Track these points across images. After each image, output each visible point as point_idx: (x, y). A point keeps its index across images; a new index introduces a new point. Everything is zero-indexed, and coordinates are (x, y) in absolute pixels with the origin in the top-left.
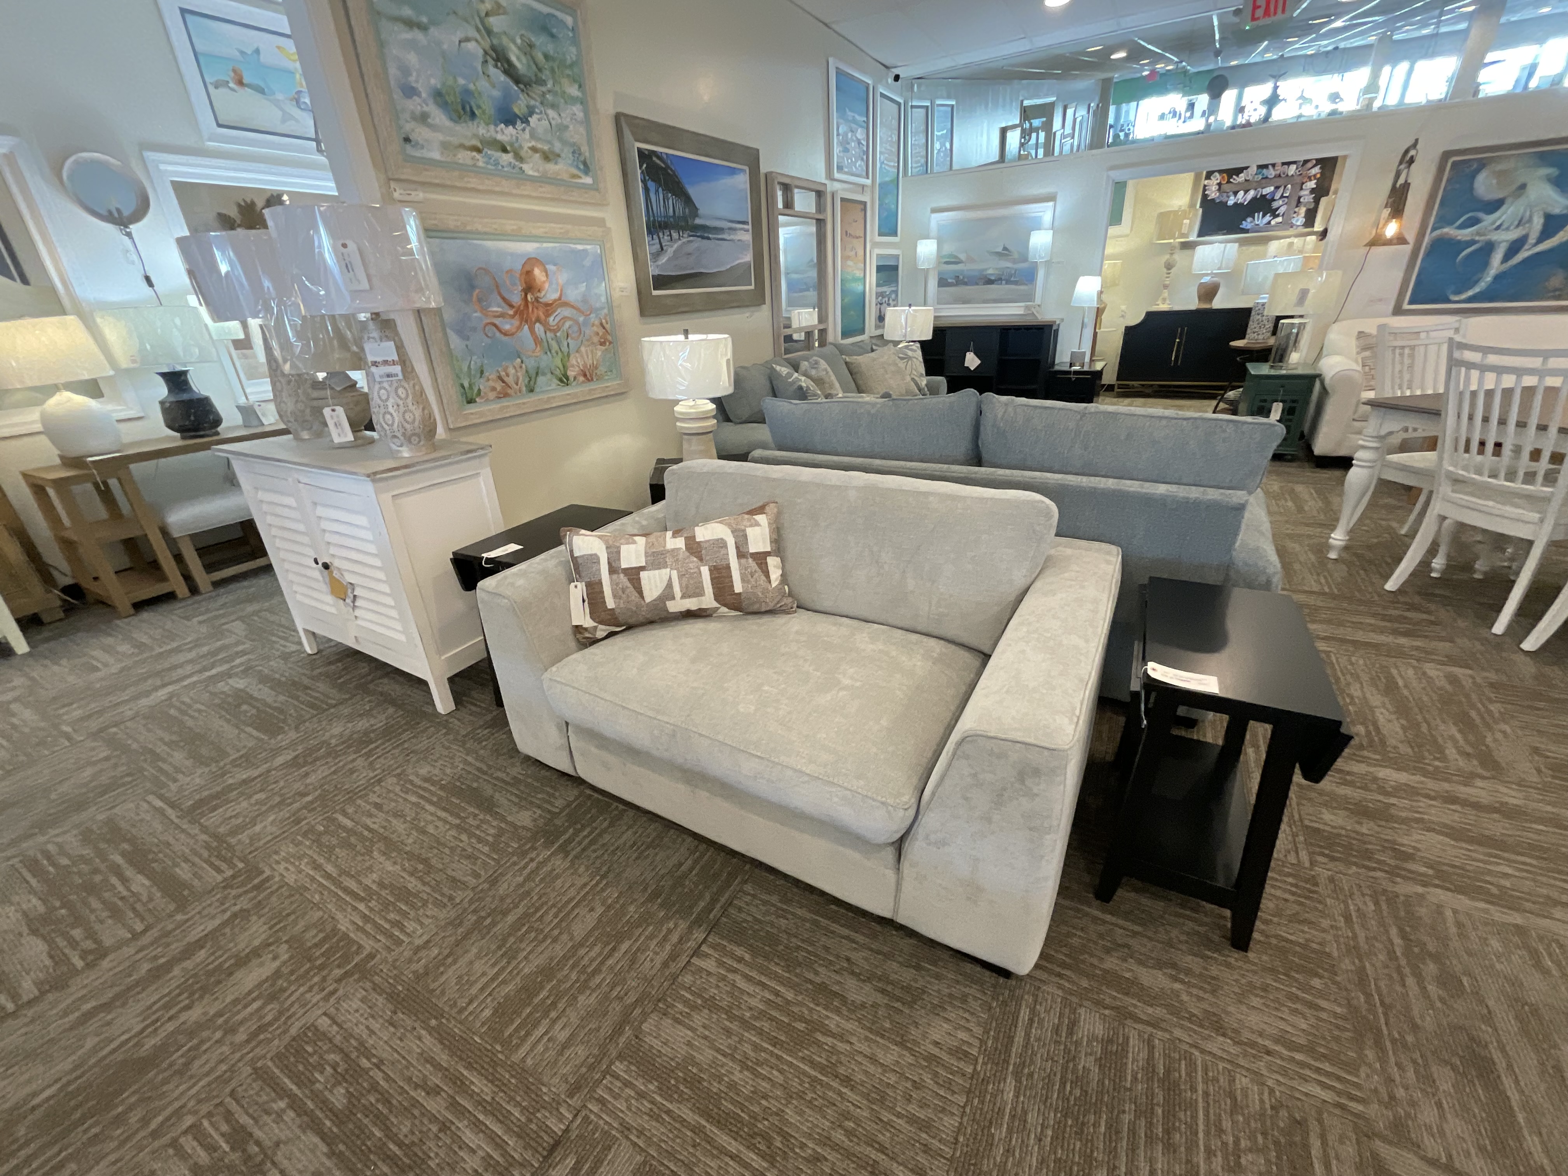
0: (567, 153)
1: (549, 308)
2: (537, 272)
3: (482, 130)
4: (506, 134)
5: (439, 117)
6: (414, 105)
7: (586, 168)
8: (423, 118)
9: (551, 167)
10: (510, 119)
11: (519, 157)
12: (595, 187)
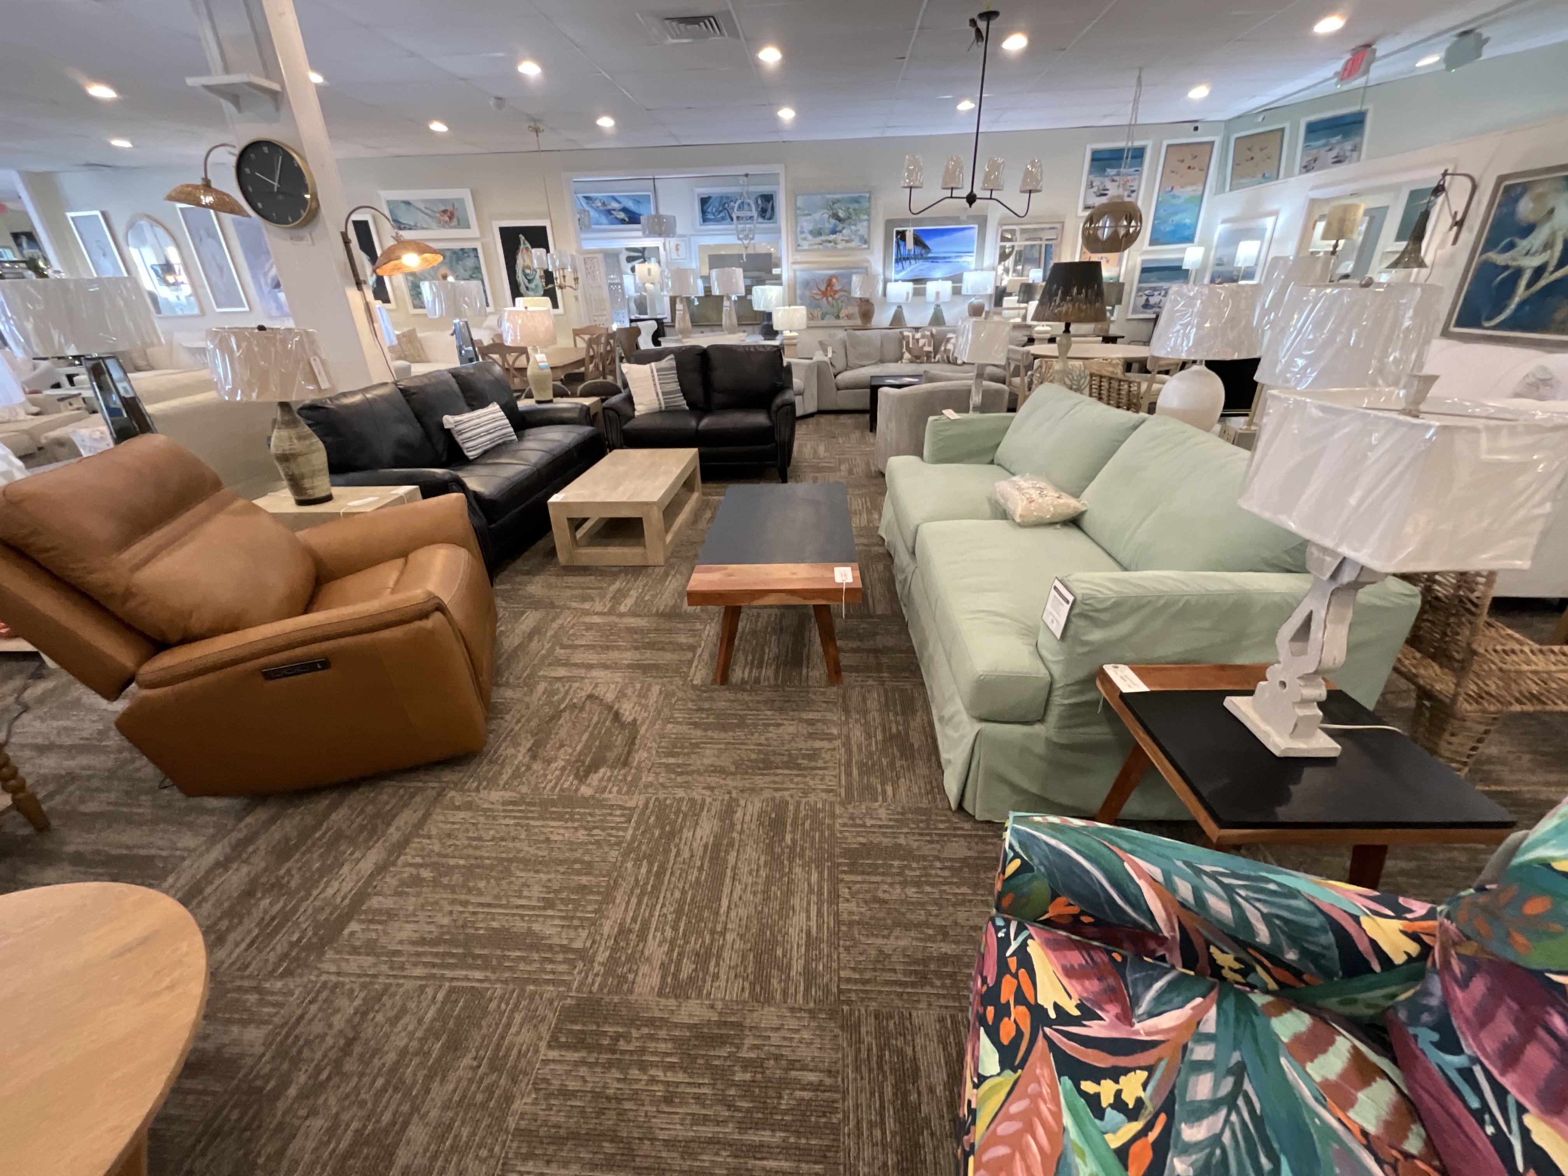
0: (857, 239)
1: (836, 292)
2: (834, 280)
3: (823, 238)
4: (832, 237)
5: (810, 237)
6: (803, 236)
7: (866, 242)
8: (805, 239)
9: (849, 245)
10: (834, 232)
11: (836, 243)
12: (868, 248)
